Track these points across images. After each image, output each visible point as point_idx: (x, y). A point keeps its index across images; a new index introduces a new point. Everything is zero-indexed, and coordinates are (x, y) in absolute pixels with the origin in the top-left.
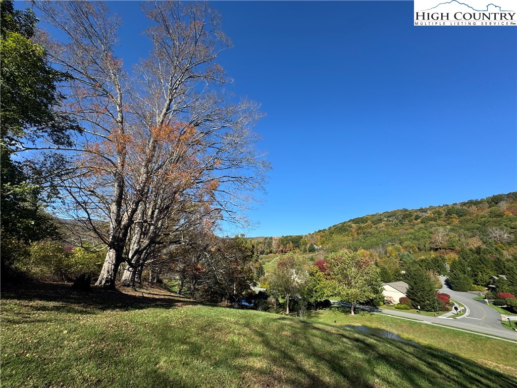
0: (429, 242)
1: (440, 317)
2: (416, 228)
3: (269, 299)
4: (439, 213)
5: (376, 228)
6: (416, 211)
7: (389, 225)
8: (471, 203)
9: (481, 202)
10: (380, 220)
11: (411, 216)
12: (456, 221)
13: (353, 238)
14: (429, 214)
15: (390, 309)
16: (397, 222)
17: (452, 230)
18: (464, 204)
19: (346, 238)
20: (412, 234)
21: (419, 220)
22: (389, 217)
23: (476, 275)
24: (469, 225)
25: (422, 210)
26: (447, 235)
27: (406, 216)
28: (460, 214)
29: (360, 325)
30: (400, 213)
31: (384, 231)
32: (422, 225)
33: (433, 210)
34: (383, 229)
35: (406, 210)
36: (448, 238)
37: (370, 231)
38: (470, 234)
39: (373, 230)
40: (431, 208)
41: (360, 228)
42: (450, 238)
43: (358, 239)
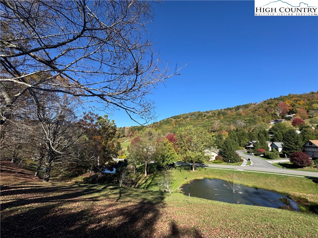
0: (211, 128)
1: (242, 165)
2: (204, 121)
3: (128, 166)
4: (215, 114)
5: (185, 121)
6: (204, 112)
7: (191, 120)
8: (228, 109)
9: (232, 109)
10: (187, 117)
11: (202, 115)
12: (222, 118)
13: (173, 127)
14: (210, 114)
15: (211, 164)
16: (195, 118)
17: (221, 122)
18: (225, 109)
19: (169, 127)
20: (203, 124)
21: (206, 117)
22: (192, 115)
23: (240, 142)
24: (228, 119)
25: (207, 112)
26: (219, 124)
27: (200, 115)
28: (224, 114)
29: (203, 178)
30: (197, 113)
31: (189, 123)
32: (207, 120)
33: (212, 112)
34: (189, 121)
35: (199, 112)
36: (219, 125)
37: (182, 122)
38: (228, 123)
39: (184, 122)
40: (211, 111)
41: (177, 121)
42: (221, 126)
43: (176, 127)
